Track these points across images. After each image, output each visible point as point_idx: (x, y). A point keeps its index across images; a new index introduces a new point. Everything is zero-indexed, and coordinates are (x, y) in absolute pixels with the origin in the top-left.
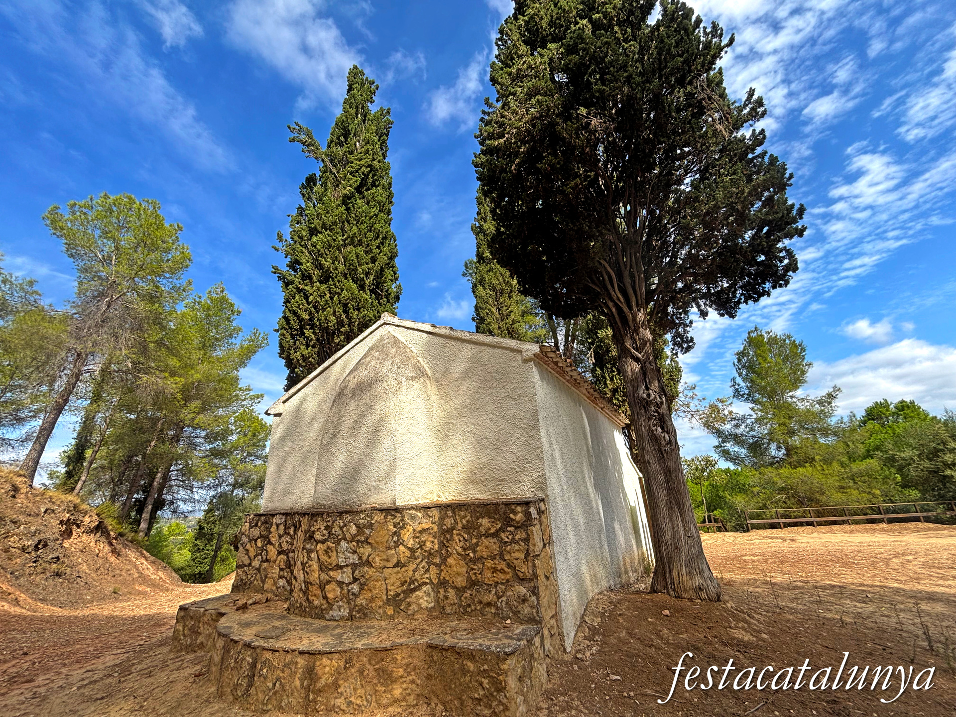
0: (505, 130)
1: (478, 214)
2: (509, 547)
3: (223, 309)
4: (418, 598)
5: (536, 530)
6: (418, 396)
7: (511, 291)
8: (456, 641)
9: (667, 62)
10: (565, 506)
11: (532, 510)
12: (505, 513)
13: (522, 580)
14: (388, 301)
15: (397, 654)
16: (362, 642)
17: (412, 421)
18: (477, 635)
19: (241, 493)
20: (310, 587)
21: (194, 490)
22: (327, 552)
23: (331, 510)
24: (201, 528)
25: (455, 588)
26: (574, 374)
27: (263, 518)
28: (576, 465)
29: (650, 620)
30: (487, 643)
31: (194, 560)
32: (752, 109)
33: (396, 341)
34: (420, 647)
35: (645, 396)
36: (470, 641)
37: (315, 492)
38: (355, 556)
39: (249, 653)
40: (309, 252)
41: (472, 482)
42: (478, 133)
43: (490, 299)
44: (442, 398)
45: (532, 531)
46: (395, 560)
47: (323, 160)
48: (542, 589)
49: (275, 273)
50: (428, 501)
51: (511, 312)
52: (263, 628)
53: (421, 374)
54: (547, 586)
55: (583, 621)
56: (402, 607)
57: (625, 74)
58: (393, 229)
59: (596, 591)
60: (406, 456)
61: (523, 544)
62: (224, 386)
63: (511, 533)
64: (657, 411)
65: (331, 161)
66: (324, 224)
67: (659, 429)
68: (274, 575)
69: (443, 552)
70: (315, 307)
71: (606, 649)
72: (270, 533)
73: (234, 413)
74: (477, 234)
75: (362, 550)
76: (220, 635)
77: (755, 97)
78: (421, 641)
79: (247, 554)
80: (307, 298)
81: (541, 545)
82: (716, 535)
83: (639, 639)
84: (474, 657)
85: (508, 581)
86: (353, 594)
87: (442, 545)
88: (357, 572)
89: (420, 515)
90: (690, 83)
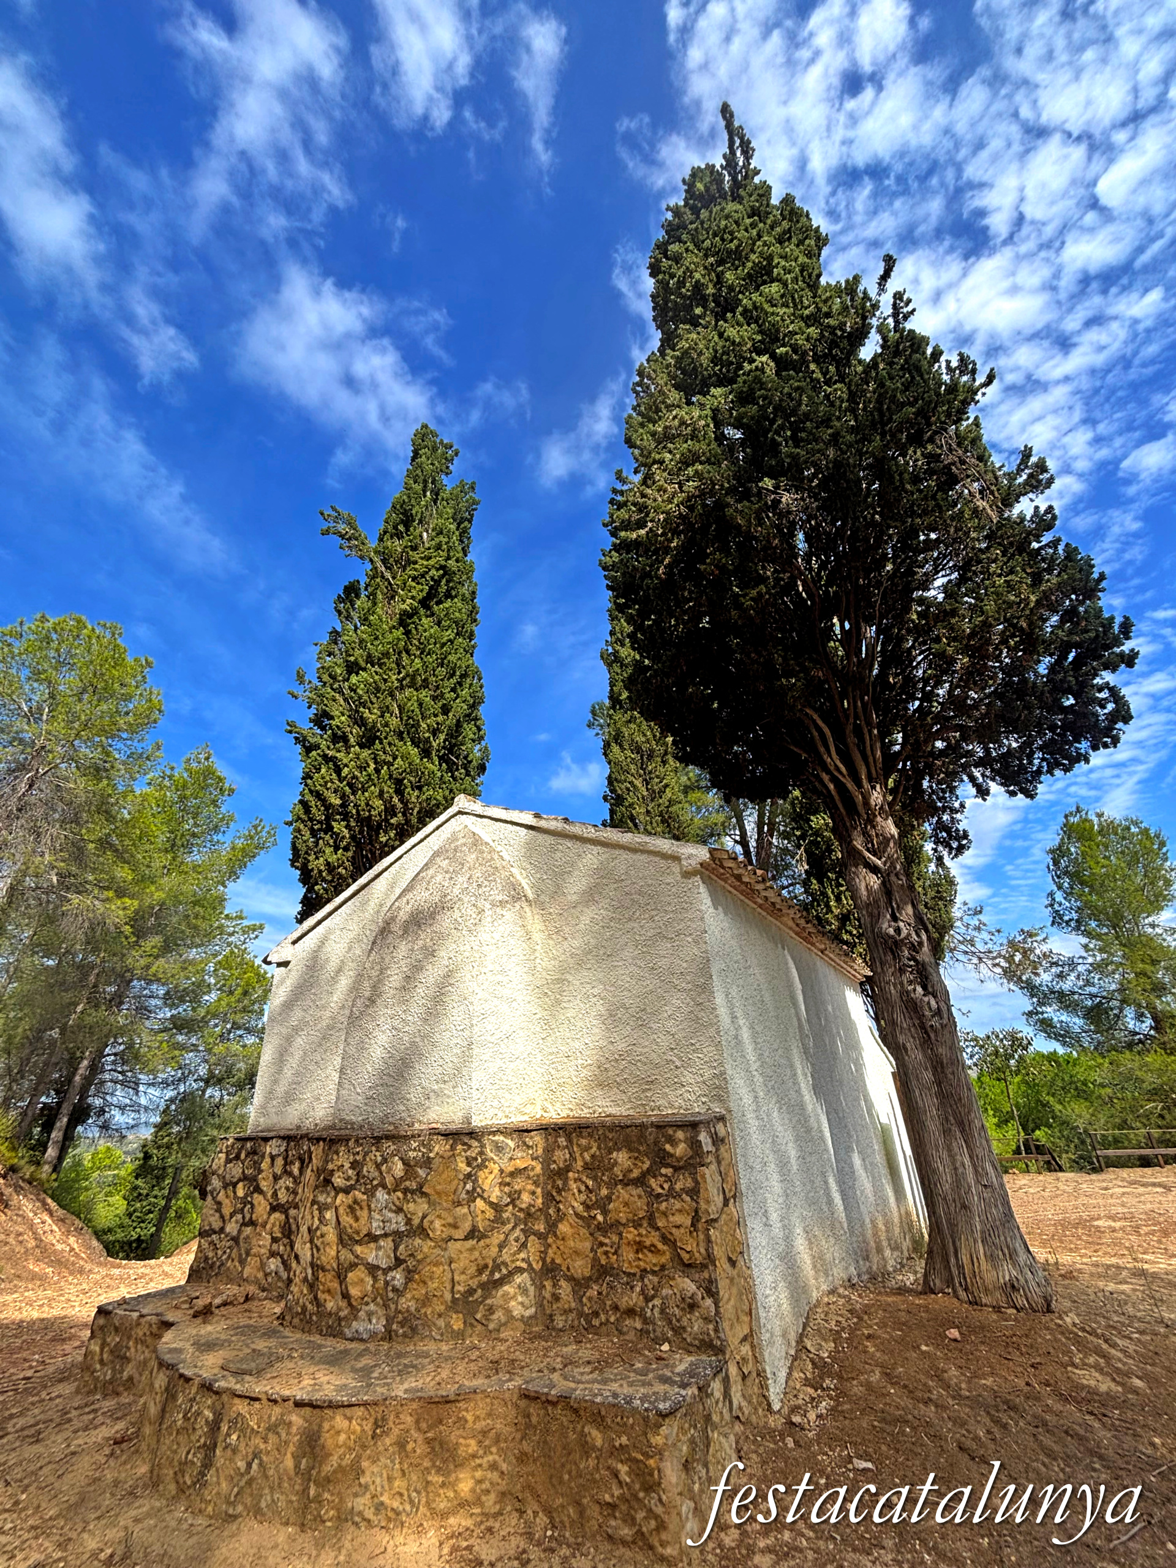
0: (647, 515)
1: (612, 633)
2: (664, 1204)
3: (207, 786)
4: (507, 1297)
5: (709, 1174)
6: (511, 935)
7: (666, 753)
8: (573, 1385)
9: (891, 415)
10: (762, 1129)
11: (703, 1137)
12: (656, 1143)
13: (687, 1267)
14: (468, 774)
15: (467, 1410)
16: (406, 1386)
17: (500, 978)
18: (609, 1373)
19: (217, 1094)
20: (321, 1274)
21: (141, 1088)
22: (352, 1209)
23: (361, 1134)
24: (147, 1157)
25: (571, 1279)
26: (770, 894)
27: (249, 1145)
28: (780, 1052)
29: (924, 1348)
30: (626, 1390)
31: (130, 1215)
32: (1030, 476)
33: (476, 841)
34: (507, 1395)
35: (891, 931)
36: (596, 1386)
37: (338, 1098)
38: (401, 1218)
39: (209, 1402)
40: (345, 700)
41: (600, 1085)
42: (607, 519)
43: (632, 767)
44: (550, 936)
45: (703, 1176)
46: (467, 1226)
47: (371, 561)
48: (723, 1285)
49: (290, 732)
50: (526, 1118)
51: (667, 786)
52: (235, 1353)
53: (516, 895)
54: (732, 1280)
55: (801, 1348)
56: (478, 1316)
57: (830, 431)
58: (477, 661)
59: (825, 1287)
60: (489, 1038)
61: (688, 1199)
62: (201, 911)
63: (668, 1179)
64: (913, 959)
65: (384, 561)
66: (369, 656)
67: (919, 989)
68: (263, 1251)
69: (551, 1211)
70: (350, 785)
71: (846, 1407)
72: (260, 1171)
73: (215, 955)
74: (609, 665)
75: (411, 1206)
76: (161, 1364)
77: (1033, 459)
78: (510, 1385)
79: (219, 1210)
80: (338, 771)
81: (719, 1200)
82: (1041, 1178)
83: (905, 1387)
84: (603, 1418)
85: (663, 1267)
86: (395, 1290)
87: (549, 1198)
88: (402, 1247)
89: (511, 1144)
90: (931, 440)
